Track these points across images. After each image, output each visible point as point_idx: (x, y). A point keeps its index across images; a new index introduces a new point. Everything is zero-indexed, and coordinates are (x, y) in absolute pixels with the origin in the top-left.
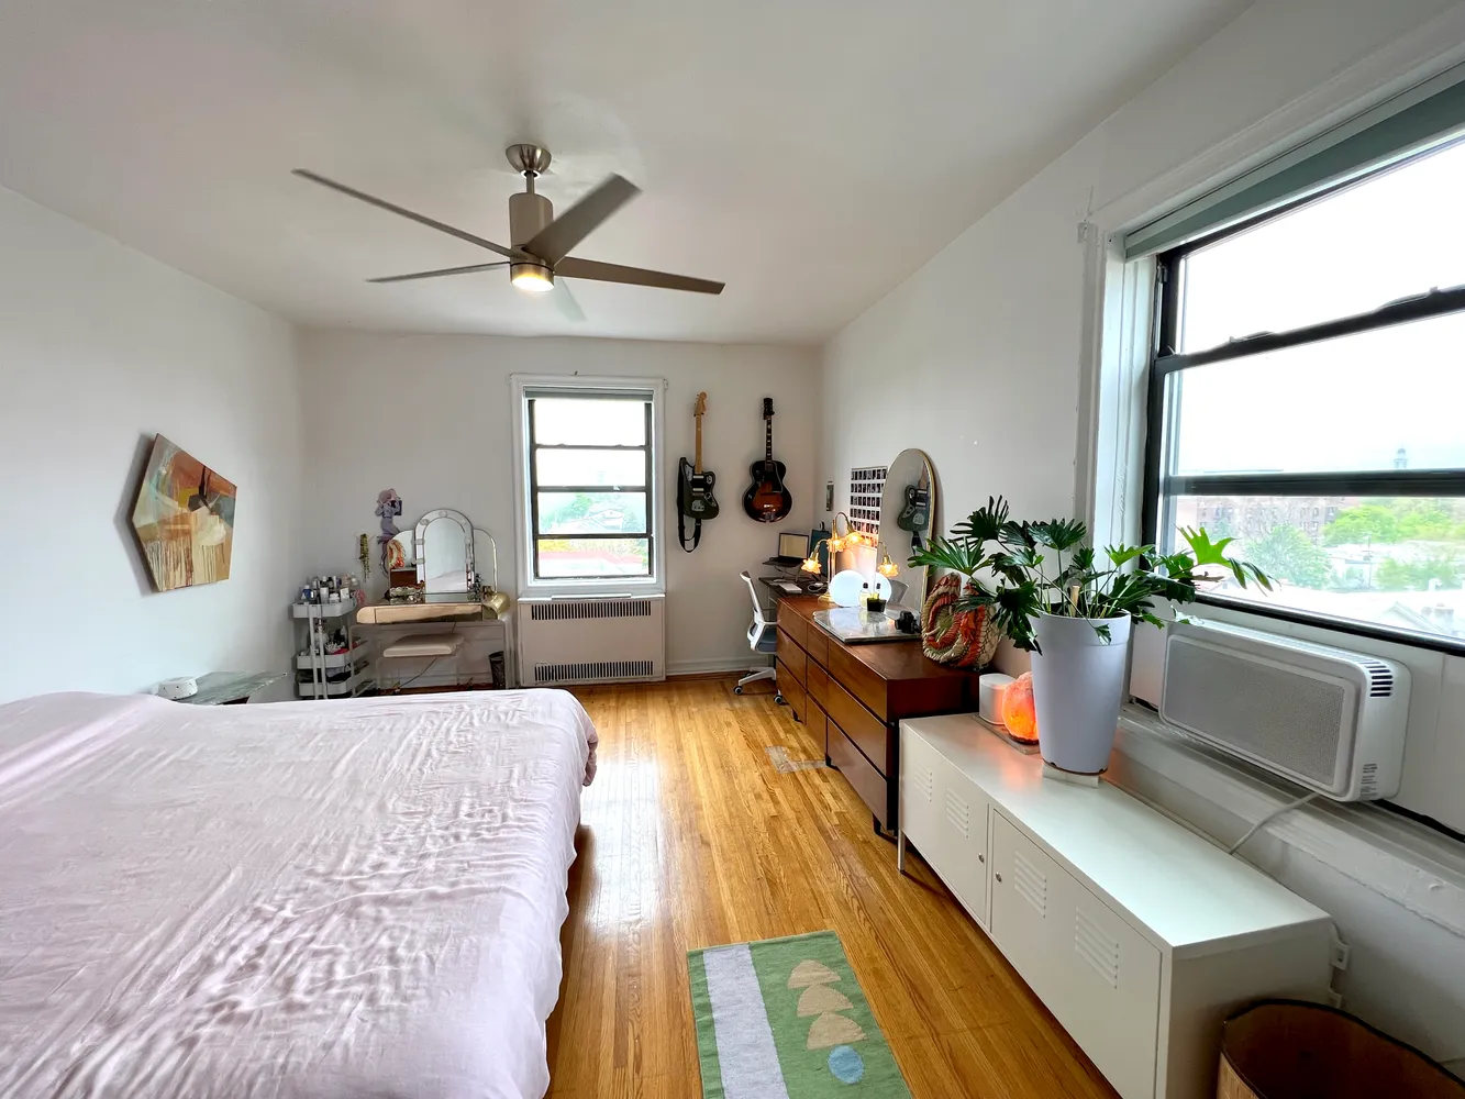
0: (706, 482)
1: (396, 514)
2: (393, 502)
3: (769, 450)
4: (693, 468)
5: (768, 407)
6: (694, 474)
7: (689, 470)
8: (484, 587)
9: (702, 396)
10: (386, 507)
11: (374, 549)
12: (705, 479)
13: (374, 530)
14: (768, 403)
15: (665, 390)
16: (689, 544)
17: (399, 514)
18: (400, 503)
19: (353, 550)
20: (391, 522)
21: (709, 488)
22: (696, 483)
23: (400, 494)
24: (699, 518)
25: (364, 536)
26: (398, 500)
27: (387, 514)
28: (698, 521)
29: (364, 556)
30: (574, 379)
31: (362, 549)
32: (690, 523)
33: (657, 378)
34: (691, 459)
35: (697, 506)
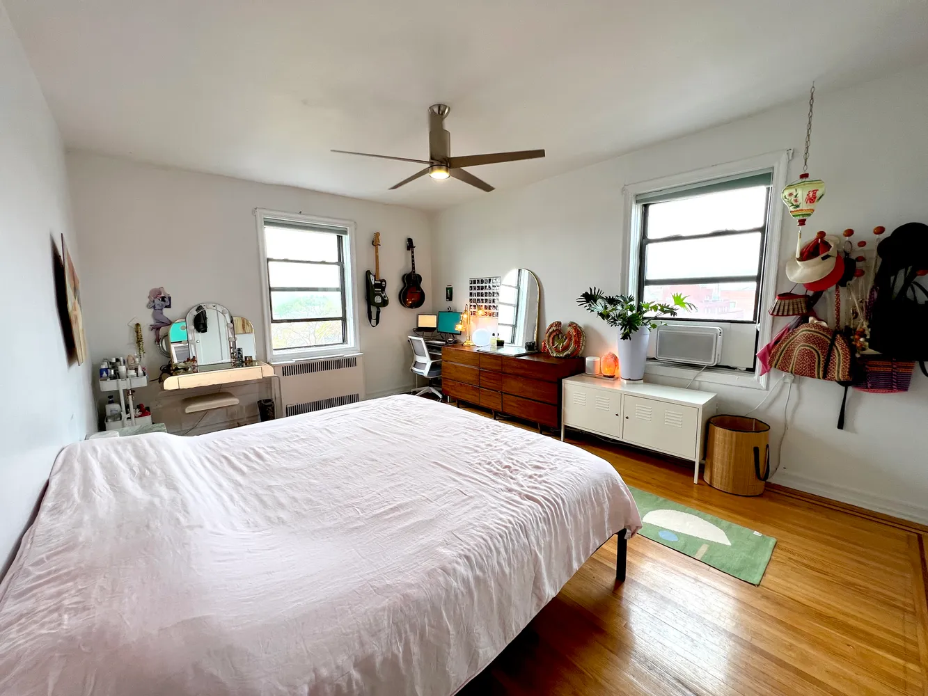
0: (381, 286)
1: (166, 307)
2: (163, 299)
3: (413, 268)
4: (375, 276)
5: (410, 245)
6: (375, 280)
7: (372, 278)
8: (246, 357)
9: (377, 234)
10: (158, 302)
11: (148, 336)
12: (381, 283)
13: (147, 319)
14: (410, 241)
15: (356, 229)
16: (374, 322)
17: (169, 306)
18: (170, 298)
19: (128, 336)
20: (162, 314)
21: (383, 289)
22: (377, 286)
23: (168, 291)
24: (378, 306)
25: (138, 325)
26: (167, 296)
27: (157, 307)
28: (378, 308)
29: (139, 341)
30: (300, 216)
31: (138, 335)
32: (374, 310)
33: (351, 220)
34: (373, 271)
35: (378, 299)
